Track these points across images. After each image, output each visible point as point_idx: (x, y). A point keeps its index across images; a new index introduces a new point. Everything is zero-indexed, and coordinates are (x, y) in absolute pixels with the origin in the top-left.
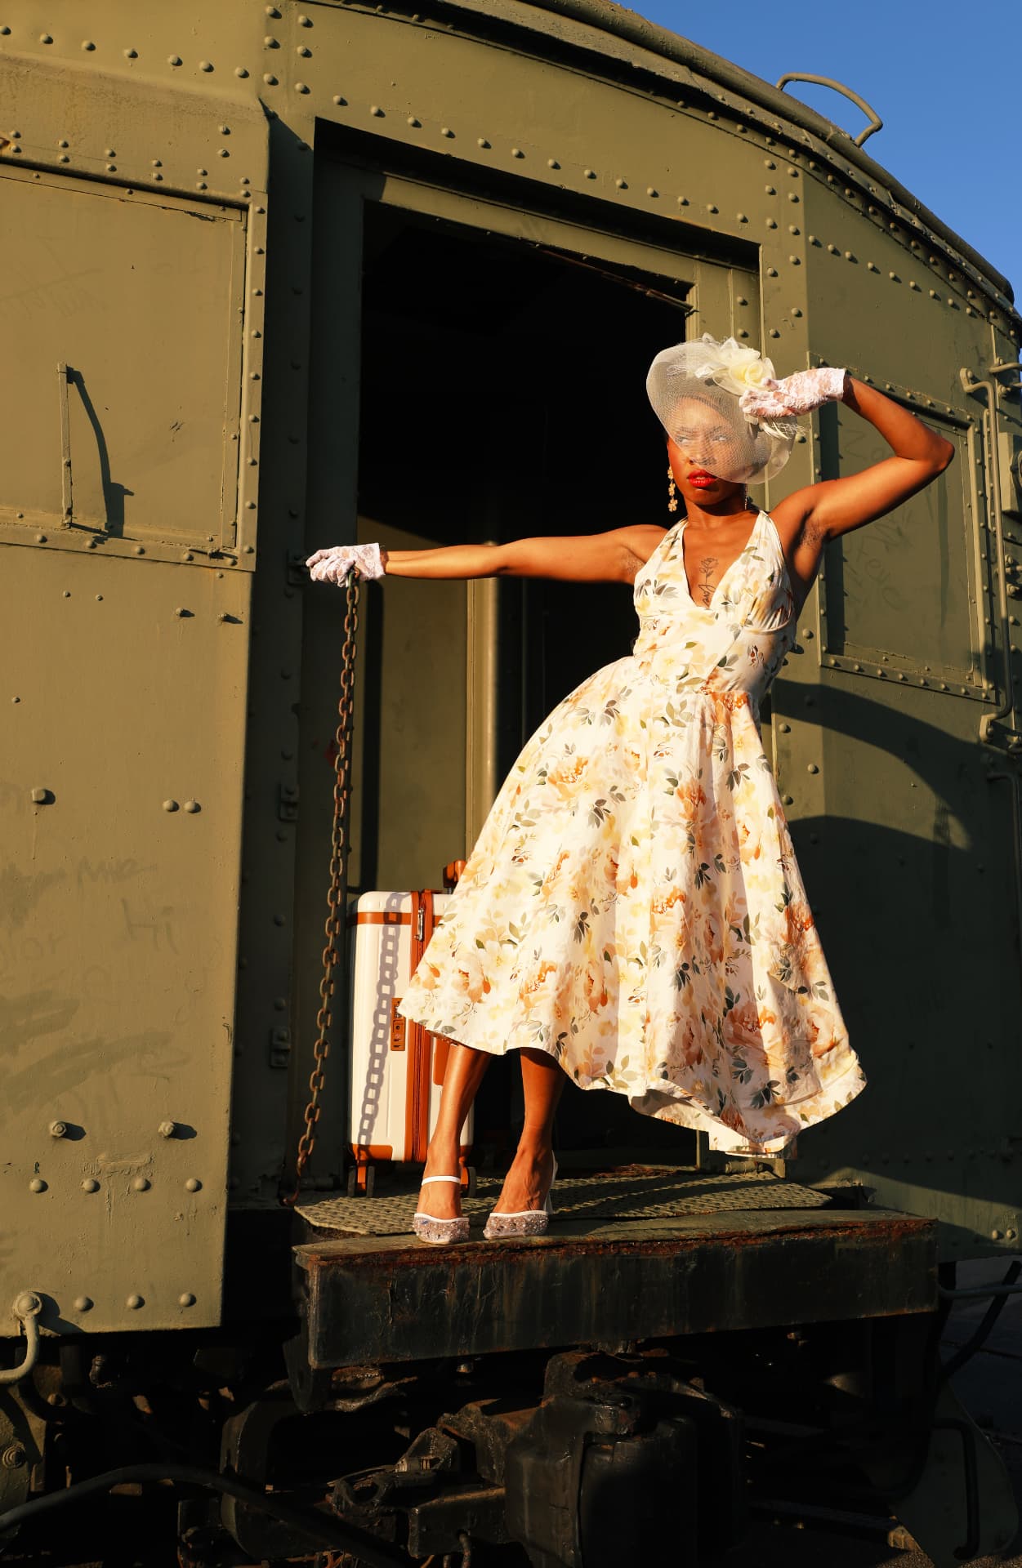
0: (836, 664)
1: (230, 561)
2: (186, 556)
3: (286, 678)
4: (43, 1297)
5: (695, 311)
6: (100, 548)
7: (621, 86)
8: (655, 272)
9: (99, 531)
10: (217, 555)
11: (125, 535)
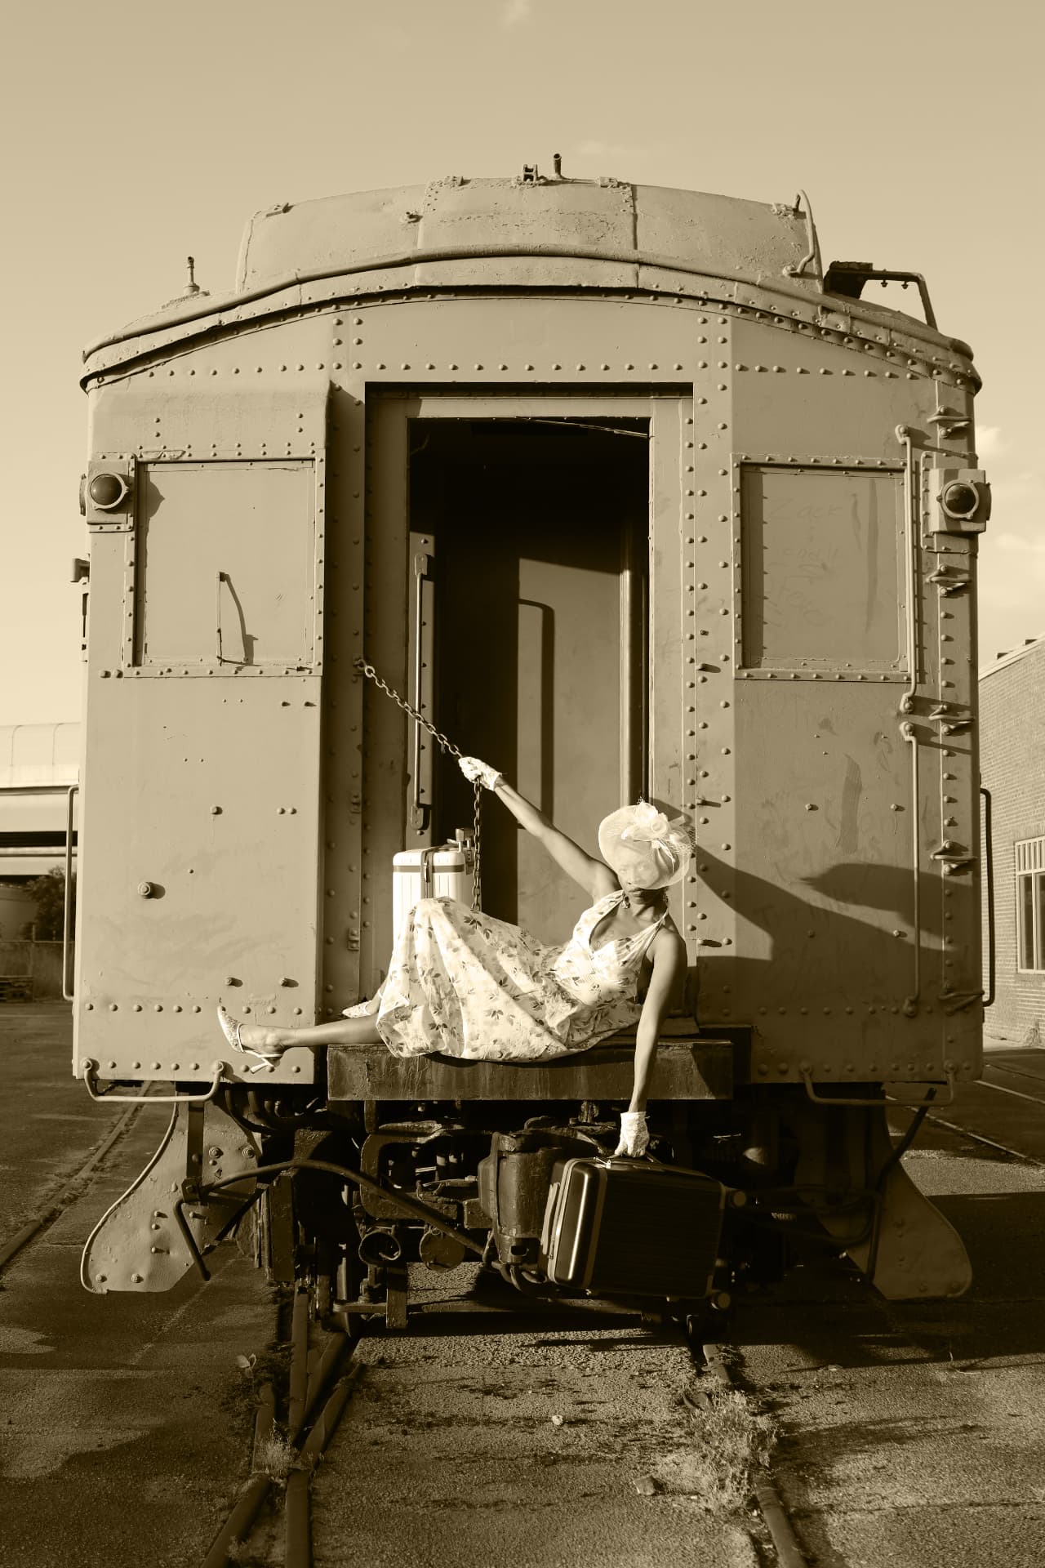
0: (748, 676)
2: (284, 672)
3: (354, 730)
4: (225, 1064)
5: (652, 436)
6: (240, 673)
7: (580, 298)
8: (619, 416)
9: (241, 663)
10: (300, 669)
11: (254, 663)
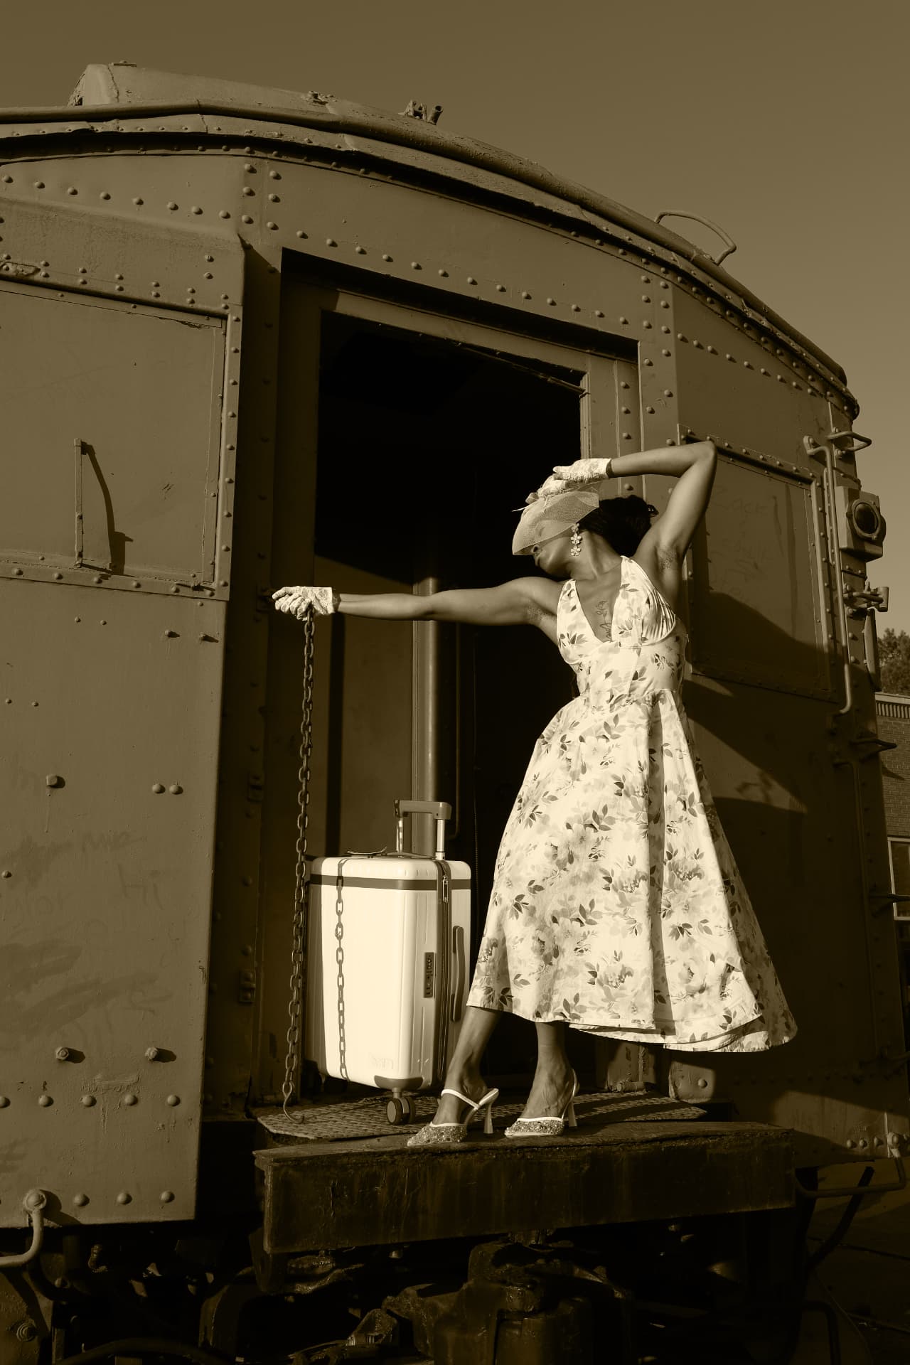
1: (208, 592)
2: (174, 589)
3: (255, 686)
4: (48, 1194)
5: (588, 393)
6: (105, 583)
7: (526, 221)
8: (555, 363)
9: (105, 570)
10: (198, 588)
11: (125, 573)
